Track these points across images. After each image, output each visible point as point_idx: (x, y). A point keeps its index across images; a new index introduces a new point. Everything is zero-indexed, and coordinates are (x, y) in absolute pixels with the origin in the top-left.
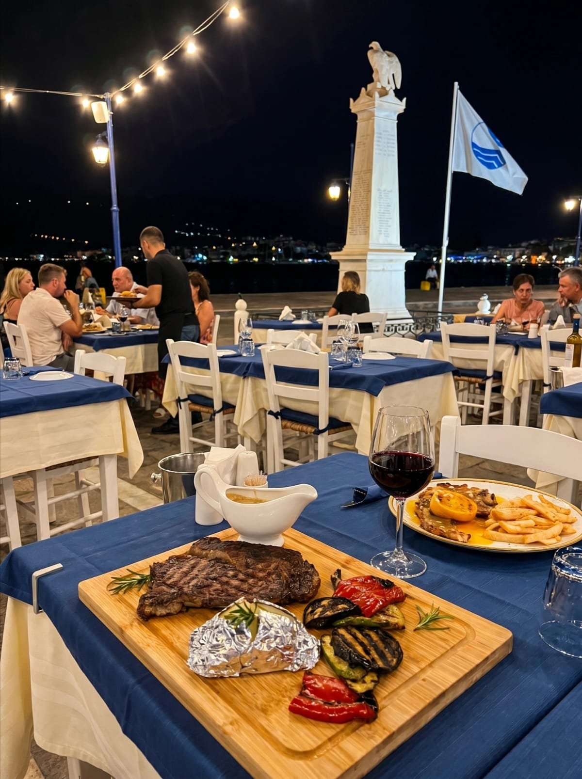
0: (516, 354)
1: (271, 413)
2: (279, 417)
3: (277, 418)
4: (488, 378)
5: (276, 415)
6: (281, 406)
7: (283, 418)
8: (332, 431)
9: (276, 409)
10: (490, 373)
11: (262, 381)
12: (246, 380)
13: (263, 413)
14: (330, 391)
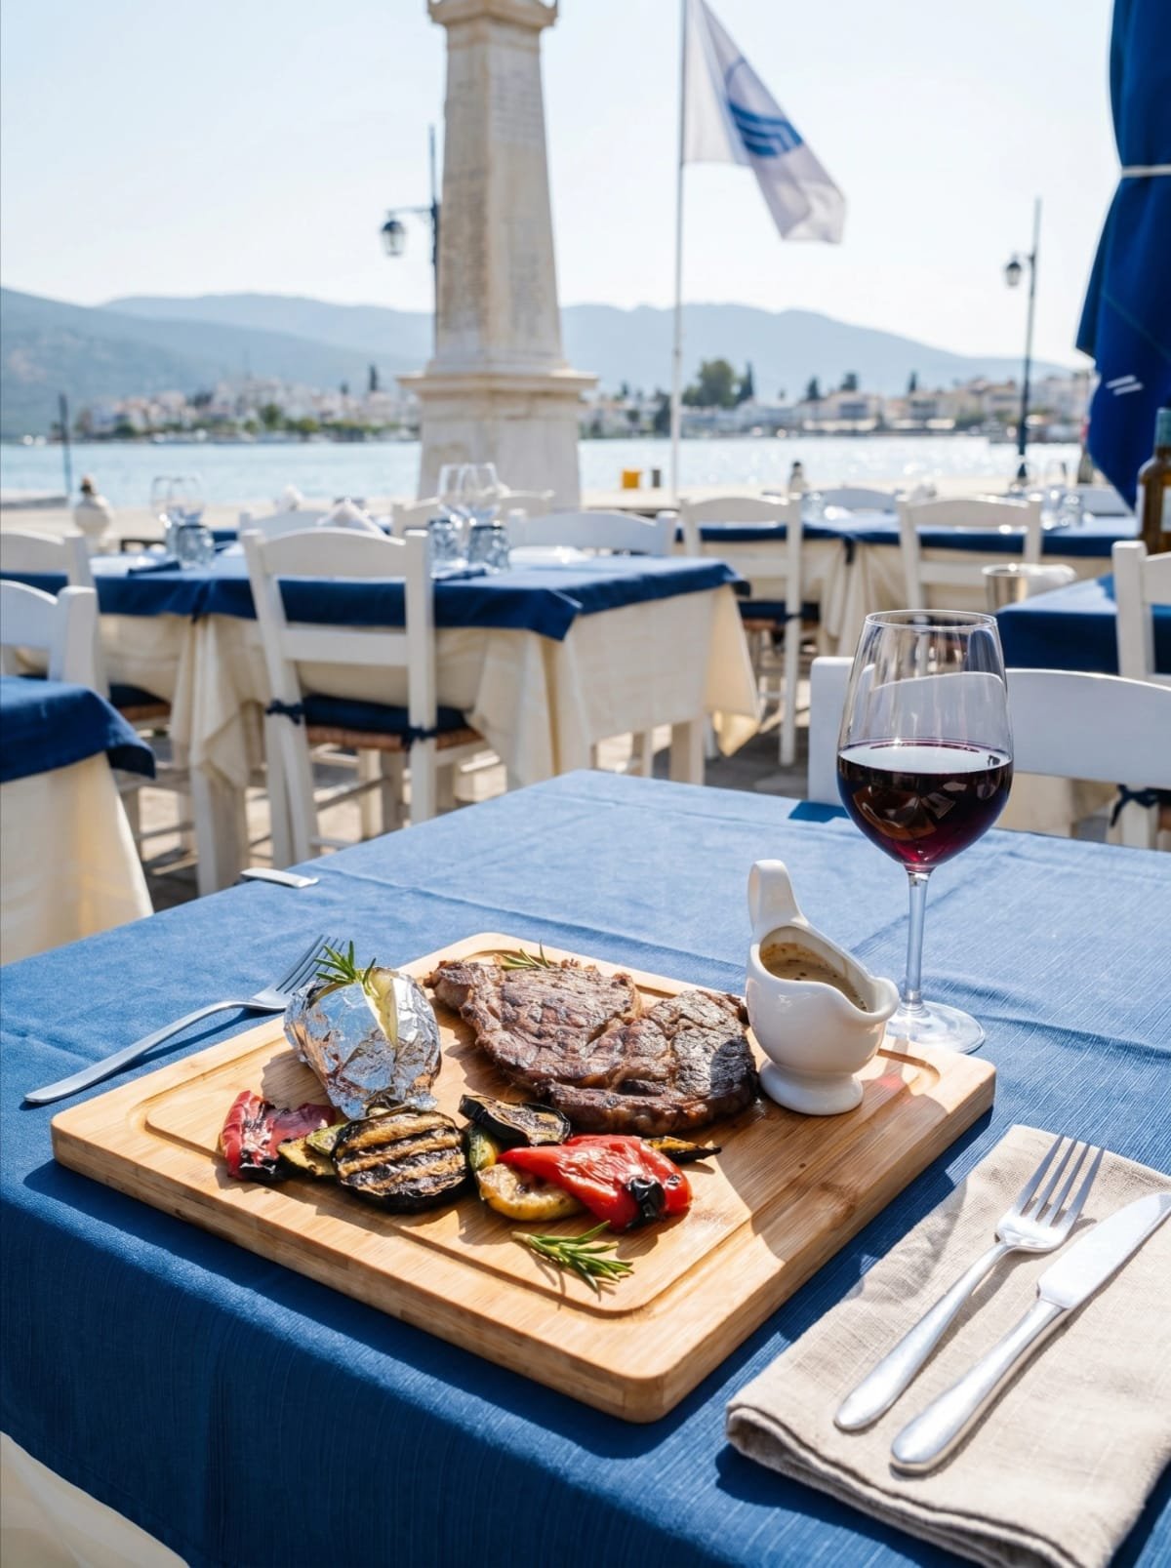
0: (850, 559)
1: (278, 708)
2: (302, 718)
3: (296, 722)
4: (789, 617)
5: (291, 712)
6: (302, 686)
7: (311, 723)
8: (446, 740)
9: (292, 696)
10: (793, 607)
11: (246, 625)
12: (199, 628)
13: (252, 716)
14: (437, 639)
